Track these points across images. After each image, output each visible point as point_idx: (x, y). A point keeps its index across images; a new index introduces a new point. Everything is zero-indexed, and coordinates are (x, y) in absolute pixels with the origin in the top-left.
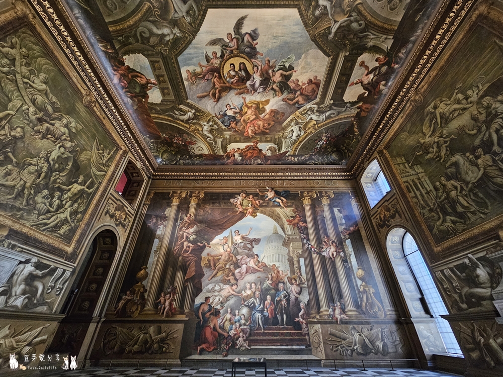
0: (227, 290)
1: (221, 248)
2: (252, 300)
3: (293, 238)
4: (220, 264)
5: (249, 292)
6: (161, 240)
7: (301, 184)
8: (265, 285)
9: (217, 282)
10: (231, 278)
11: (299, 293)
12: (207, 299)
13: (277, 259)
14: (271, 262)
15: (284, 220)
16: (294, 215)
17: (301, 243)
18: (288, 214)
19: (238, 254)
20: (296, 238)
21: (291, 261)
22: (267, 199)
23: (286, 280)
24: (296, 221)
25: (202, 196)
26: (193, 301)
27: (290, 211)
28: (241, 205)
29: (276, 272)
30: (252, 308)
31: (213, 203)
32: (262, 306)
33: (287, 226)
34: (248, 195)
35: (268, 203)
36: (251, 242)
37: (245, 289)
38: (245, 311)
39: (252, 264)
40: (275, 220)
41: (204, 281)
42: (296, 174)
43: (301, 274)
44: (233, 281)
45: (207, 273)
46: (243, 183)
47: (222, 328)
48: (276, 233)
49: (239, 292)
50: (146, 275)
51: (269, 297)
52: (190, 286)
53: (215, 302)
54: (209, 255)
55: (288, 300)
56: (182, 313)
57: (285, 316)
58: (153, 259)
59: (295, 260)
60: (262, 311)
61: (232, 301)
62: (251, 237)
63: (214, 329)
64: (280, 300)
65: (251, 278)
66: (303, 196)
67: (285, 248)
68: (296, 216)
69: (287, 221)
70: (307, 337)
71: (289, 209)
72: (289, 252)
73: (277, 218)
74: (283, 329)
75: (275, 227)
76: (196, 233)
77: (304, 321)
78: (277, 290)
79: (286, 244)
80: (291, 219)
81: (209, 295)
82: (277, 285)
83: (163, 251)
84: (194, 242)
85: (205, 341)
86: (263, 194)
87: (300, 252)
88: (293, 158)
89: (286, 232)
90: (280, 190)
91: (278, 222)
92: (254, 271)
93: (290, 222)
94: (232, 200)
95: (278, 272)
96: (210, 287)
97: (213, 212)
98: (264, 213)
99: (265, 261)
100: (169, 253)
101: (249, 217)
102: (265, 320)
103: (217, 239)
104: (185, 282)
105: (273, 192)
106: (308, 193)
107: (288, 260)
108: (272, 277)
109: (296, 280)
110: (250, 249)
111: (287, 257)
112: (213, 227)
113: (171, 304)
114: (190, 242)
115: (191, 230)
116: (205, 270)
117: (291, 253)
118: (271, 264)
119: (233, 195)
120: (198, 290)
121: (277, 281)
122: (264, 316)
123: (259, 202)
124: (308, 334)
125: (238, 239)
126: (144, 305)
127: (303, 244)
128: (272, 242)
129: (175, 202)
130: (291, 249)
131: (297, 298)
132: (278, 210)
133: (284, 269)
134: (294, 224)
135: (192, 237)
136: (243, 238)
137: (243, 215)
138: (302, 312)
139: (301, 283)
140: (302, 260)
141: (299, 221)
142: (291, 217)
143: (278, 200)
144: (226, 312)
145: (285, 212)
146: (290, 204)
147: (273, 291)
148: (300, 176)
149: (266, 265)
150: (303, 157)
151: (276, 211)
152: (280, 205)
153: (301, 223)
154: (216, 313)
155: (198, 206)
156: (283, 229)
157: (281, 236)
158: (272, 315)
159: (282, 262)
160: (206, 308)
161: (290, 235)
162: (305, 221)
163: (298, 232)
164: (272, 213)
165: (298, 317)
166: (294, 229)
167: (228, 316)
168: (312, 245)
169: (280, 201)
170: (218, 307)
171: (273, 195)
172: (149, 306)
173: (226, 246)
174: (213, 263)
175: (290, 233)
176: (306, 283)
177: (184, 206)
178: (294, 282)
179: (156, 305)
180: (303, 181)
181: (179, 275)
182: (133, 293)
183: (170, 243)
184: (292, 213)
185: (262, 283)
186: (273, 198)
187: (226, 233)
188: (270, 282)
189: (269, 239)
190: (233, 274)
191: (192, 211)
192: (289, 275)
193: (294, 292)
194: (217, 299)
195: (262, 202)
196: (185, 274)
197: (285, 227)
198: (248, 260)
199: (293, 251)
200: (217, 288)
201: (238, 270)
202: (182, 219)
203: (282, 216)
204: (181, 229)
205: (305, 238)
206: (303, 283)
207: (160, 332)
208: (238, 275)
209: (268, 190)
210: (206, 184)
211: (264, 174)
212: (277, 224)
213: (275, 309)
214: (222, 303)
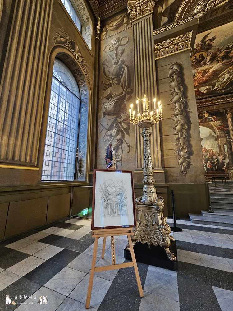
3: (220, 136)
7: (226, 106)
8: (207, 157)
11: (224, 159)
13: (212, 146)
14: (209, 148)
15: (215, 128)
16: (221, 124)
17: (225, 138)
18: (217, 124)
20: (222, 136)
21: (219, 147)
22: (205, 118)
23: (217, 154)
24: (222, 127)
27: (219, 123)
29: (212, 152)
32: (206, 165)
33: (217, 131)
35: (205, 120)
40: (210, 129)
42: (223, 100)
43: (225, 152)
48: (211, 135)
51: (209, 161)
55: (218, 162)
57: (217, 168)
59: (222, 146)
60: (206, 166)
64: (215, 162)
66: (227, 113)
67: (216, 141)
68: (222, 125)
69: (217, 128)
70: (227, 175)
71: (218, 122)
72: (218, 143)
73: (211, 127)
74: (216, 172)
75: (210, 132)
77: (226, 169)
78: (213, 159)
79: (216, 139)
80: (219, 127)
82: (213, 157)
86: (202, 116)
87: (225, 142)
88: (221, 91)
89: (217, 134)
90: (212, 112)
91: (212, 129)
93: (218, 129)
95: (213, 152)
98: (204, 126)
99: (206, 148)
102: (208, 169)
105: (208, 114)
106: (230, 111)
107: (218, 146)
108: (210, 154)
109: (222, 155)
111: (217, 145)
117: (220, 144)
118: (209, 149)
121: (212, 155)
122: (207, 168)
123: (200, 120)
124: (228, 174)
127: (226, 139)
128: (209, 139)
130: (220, 141)
131: (222, 161)
132: (211, 123)
133: (216, 150)
134: (221, 129)
138: (225, 166)
139: (225, 155)
140: (225, 146)
141: (224, 127)
142: (219, 126)
143: (211, 118)
145: (216, 123)
146: (218, 119)
147: (211, 159)
148: (225, 101)
149: (206, 150)
150: (228, 89)
151: (210, 124)
152: (212, 121)
153: (225, 128)
156: (215, 132)
157: (213, 136)
158: (211, 168)
159: (215, 147)
161: (219, 135)
162: (228, 127)
163: (223, 133)
164: (207, 125)
165: (223, 168)
166: (221, 132)
168: (231, 139)
169: (212, 118)
171: (208, 115)
175: (219, 134)
176: (227, 155)
178: (221, 155)
180: (227, 104)
184: (220, 123)
185: (205, 157)
186: (208, 117)
188: (209, 156)
189: (207, 138)
192: (219, 152)
193: (221, 159)
195: (202, 120)
197: (216, 131)
199: (221, 143)
203: (214, 126)
205: (227, 136)
206: (226, 155)
209: (204, 113)
211: (202, 104)
212: (211, 130)
213: (212, 166)
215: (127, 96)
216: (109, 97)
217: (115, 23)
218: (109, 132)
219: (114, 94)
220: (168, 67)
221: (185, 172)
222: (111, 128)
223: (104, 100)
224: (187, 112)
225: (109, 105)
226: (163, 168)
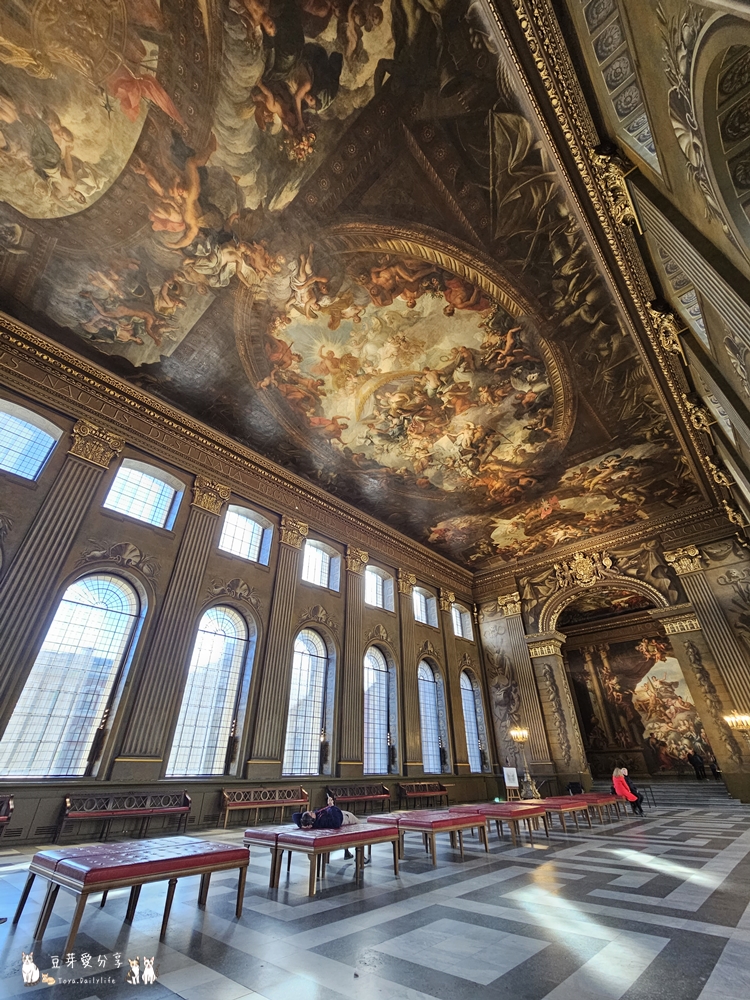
0: (665, 727)
1: (645, 694)
2: (689, 733)
4: (651, 707)
5: (684, 728)
6: (594, 692)
9: (654, 722)
10: (664, 717)
12: (652, 734)
19: (662, 697)
25: (608, 648)
26: (642, 737)
28: (648, 651)
30: (691, 739)
31: (621, 654)
34: (650, 640)
36: (670, 685)
37: (679, 725)
38: (686, 741)
39: (678, 704)
41: (644, 722)
44: (667, 720)
45: (643, 716)
46: (639, 627)
47: (672, 753)
49: (676, 728)
50: (598, 721)
52: (634, 726)
53: (659, 736)
54: (638, 701)
56: (638, 745)
58: (596, 708)
60: (700, 741)
61: (672, 735)
62: (669, 681)
63: (666, 754)
65: (681, 716)
76: (618, 683)
81: (652, 731)
83: (600, 701)
84: (620, 691)
85: (664, 763)
92: (683, 711)
94: (637, 648)
96: (650, 725)
97: (625, 662)
98: (673, 656)
99: (688, 701)
100: (605, 701)
101: (659, 663)
103: (639, 686)
104: (629, 723)
110: (672, 692)
112: (630, 677)
113: (626, 740)
114: (617, 691)
115: (614, 681)
116: (640, 713)
119: (637, 642)
120: (642, 729)
125: (657, 684)
126: (607, 742)
129: (588, 658)
135: (618, 687)
136: (661, 683)
137: (652, 661)
144: (671, 743)
154: (664, 744)
155: (609, 658)
160: (654, 741)
167: (674, 746)
170: (663, 740)
172: (611, 742)
173: (649, 692)
174: (645, 706)
177: (597, 662)
179: (616, 741)
181: (622, 718)
182: (595, 733)
183: (602, 693)
185: (693, 720)
187: (644, 680)
190: (665, 715)
191: (606, 664)
194: (660, 734)
196: (625, 717)
198: (673, 701)
200: (656, 726)
201: (667, 712)
202: (601, 673)
204: (605, 682)
207: (628, 759)
208: (670, 716)
210: (606, 635)
214: (664, 737)
215: (513, 689)
216: (498, 687)
217: (490, 609)
218: (503, 724)
219: (501, 684)
220: (542, 666)
221: (568, 764)
222: (504, 720)
223: (493, 689)
224: (562, 711)
225: (499, 695)
226: (552, 760)
